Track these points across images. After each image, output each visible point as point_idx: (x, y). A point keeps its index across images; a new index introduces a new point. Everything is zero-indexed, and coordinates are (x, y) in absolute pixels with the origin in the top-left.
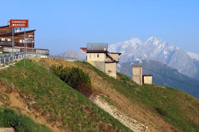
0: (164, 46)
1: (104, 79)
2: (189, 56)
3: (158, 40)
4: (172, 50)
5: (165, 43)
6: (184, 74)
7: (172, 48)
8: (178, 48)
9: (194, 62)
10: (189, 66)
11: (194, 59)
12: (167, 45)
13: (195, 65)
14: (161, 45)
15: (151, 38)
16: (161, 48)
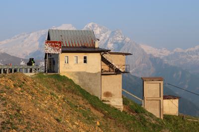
0: (108, 36)
1: (106, 116)
2: (143, 50)
3: (100, 28)
4: (120, 42)
5: (109, 32)
6: (137, 75)
7: (119, 39)
8: (128, 39)
9: (150, 59)
10: (143, 64)
11: (151, 55)
12: (113, 34)
13: (151, 64)
14: (103, 35)
15: (90, 25)
16: (105, 38)
